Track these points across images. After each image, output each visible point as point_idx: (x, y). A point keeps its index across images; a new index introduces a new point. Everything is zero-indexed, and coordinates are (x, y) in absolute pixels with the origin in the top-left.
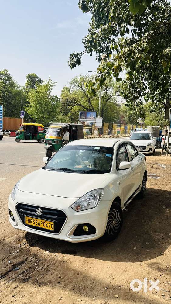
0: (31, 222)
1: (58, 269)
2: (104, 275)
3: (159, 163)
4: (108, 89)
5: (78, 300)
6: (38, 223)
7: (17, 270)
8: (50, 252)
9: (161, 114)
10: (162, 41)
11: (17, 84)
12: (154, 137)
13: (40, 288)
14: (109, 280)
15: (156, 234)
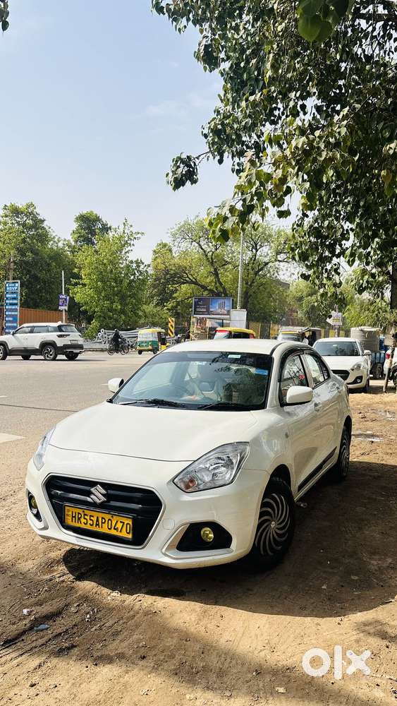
0: (79, 519)
1: (141, 629)
2: (252, 643)
3: (381, 408)
4: (258, 248)
5: (188, 696)
6: (95, 522)
7: (42, 630)
8: (122, 592)
9: (382, 298)
10: (380, 127)
11: (54, 235)
12: (366, 351)
13: (98, 669)
14: (262, 654)
15: (377, 557)
